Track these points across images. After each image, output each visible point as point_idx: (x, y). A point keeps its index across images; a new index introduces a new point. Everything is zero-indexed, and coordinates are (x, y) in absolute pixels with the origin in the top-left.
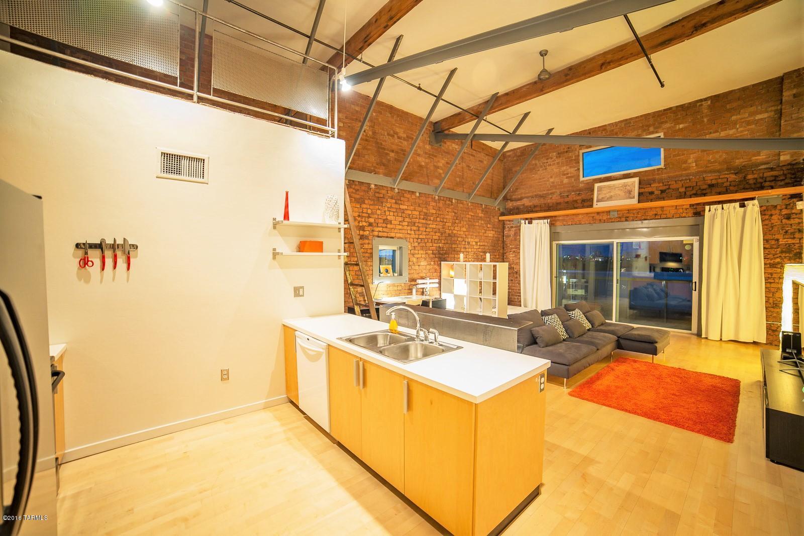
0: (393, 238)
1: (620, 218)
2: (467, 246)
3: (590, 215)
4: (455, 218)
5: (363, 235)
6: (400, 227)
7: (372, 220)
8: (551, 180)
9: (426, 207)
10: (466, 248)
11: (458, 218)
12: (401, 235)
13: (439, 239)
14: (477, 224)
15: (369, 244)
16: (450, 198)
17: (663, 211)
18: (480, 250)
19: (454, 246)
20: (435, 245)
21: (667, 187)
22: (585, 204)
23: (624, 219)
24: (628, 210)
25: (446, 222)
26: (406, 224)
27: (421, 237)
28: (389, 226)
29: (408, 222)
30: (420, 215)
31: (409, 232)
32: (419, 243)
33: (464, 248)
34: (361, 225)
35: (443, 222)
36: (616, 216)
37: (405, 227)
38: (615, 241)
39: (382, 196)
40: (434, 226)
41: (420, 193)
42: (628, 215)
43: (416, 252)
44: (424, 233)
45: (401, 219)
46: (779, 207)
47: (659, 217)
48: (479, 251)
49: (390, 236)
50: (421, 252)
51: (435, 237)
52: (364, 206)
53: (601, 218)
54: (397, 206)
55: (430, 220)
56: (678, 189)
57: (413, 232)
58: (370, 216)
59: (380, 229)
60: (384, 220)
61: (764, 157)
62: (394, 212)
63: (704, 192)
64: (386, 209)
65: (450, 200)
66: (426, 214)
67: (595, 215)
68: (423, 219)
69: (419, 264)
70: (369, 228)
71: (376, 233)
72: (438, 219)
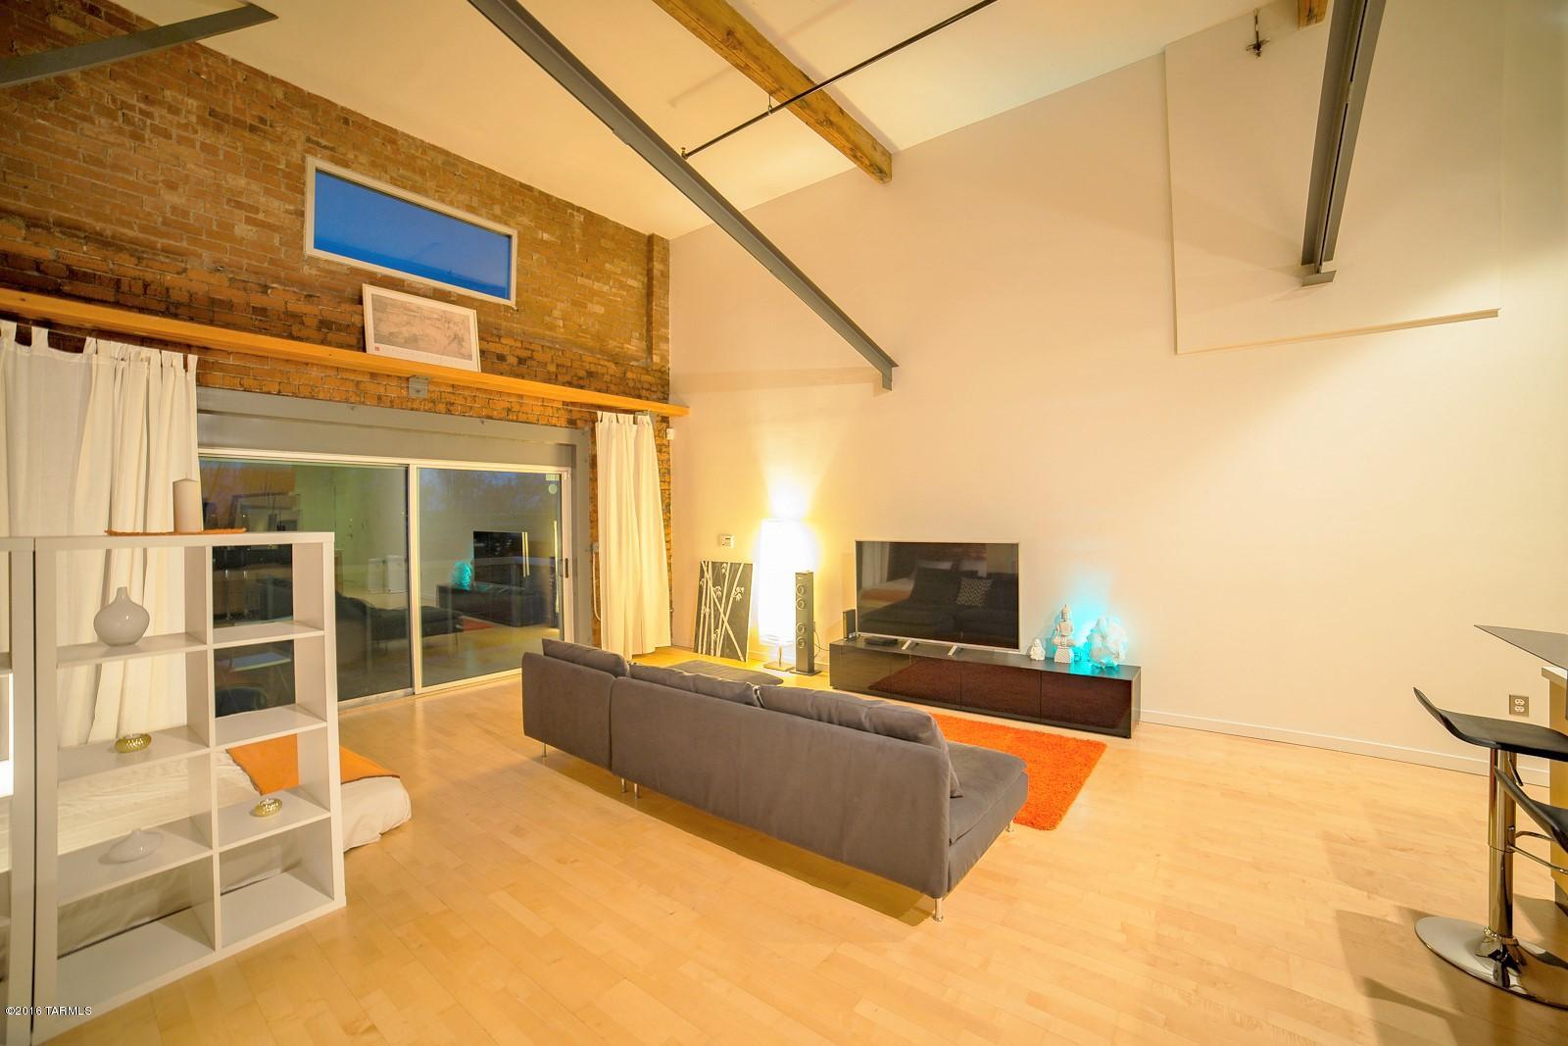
1: (433, 402)
3: (346, 375)
8: (172, 198)
17: (521, 404)
21: (529, 353)
22: (331, 336)
23: (442, 407)
24: (453, 386)
36: (424, 395)
38: (415, 465)
42: (452, 399)
47: (515, 418)
53: (382, 391)
56: (546, 364)
67: (366, 379)
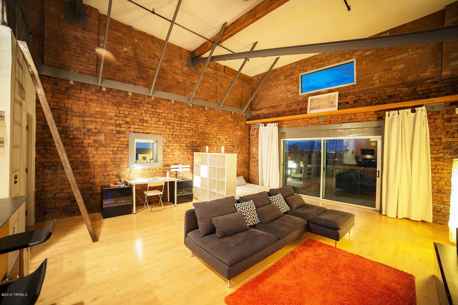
0: (149, 133)
1: (326, 122)
2: (218, 142)
3: (305, 120)
4: (207, 121)
5: (119, 131)
6: (156, 126)
7: (128, 120)
9: (181, 112)
10: (216, 143)
11: (210, 121)
12: (157, 132)
13: (192, 136)
15: (125, 137)
16: (203, 106)
17: (355, 116)
18: (229, 144)
19: (205, 141)
20: (188, 140)
21: (358, 98)
22: (302, 112)
23: (328, 122)
24: (331, 116)
25: (199, 123)
26: (162, 123)
27: (175, 133)
28: (145, 124)
29: (164, 122)
30: (175, 117)
31: (164, 129)
32: (173, 138)
33: (215, 142)
34: (117, 122)
35: (196, 123)
36: (323, 120)
37: (161, 126)
38: (323, 139)
39: (139, 101)
40: (188, 126)
41: (175, 101)
42: (331, 120)
43: (171, 144)
44: (179, 131)
45: (156, 119)
46: (441, 113)
47: (353, 121)
48: (228, 145)
49: (146, 132)
50: (176, 145)
51: (188, 134)
52: (122, 108)
53: (313, 122)
54: (153, 110)
55: (184, 121)
56: (366, 100)
57: (168, 130)
58: (127, 116)
59: (137, 127)
60: (140, 120)
61: (429, 73)
62: (150, 114)
63: (385, 101)
64: (143, 112)
65: (203, 107)
66: (180, 117)
67: (309, 119)
68: (178, 120)
69: (173, 153)
70: (126, 126)
71: (133, 130)
72: (192, 121)
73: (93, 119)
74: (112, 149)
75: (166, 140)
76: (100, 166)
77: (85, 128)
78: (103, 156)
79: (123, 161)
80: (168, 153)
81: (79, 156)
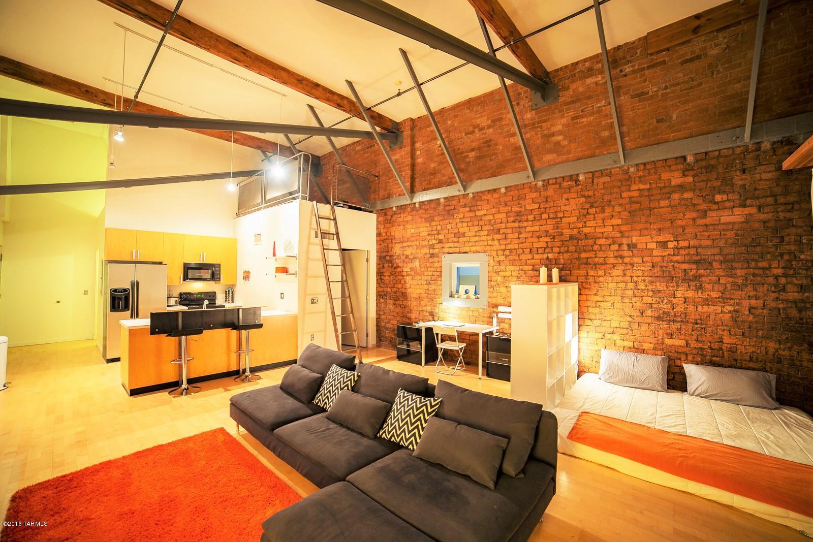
0: (467, 253)
2: (626, 253)
4: (587, 206)
5: (433, 254)
6: (477, 239)
7: (441, 237)
9: (519, 204)
10: (622, 257)
11: (595, 205)
12: (478, 248)
13: (548, 247)
14: (663, 203)
15: (439, 262)
16: (571, 176)
18: (676, 258)
19: (583, 255)
20: (536, 256)
25: (563, 217)
26: (486, 233)
27: (510, 247)
28: (461, 239)
29: (488, 231)
30: (507, 217)
31: (490, 243)
32: (507, 256)
33: (615, 257)
34: (430, 243)
35: (556, 218)
37: (484, 238)
39: (452, 207)
40: (537, 228)
41: (506, 188)
43: (503, 268)
44: (516, 241)
45: (477, 228)
48: (671, 261)
49: (463, 251)
50: (512, 268)
51: (536, 245)
52: (434, 223)
54: (472, 214)
55: (527, 220)
57: (496, 242)
58: (440, 232)
59: (451, 245)
60: (455, 234)
62: (468, 222)
64: (458, 221)
65: (574, 178)
66: (518, 214)
68: (514, 222)
69: (507, 285)
70: (440, 245)
71: (446, 250)
72: (545, 216)
73: (409, 244)
74: (426, 278)
75: (494, 261)
76: (416, 299)
77: (403, 255)
78: (418, 287)
79: (437, 295)
80: (498, 284)
81: (400, 286)
